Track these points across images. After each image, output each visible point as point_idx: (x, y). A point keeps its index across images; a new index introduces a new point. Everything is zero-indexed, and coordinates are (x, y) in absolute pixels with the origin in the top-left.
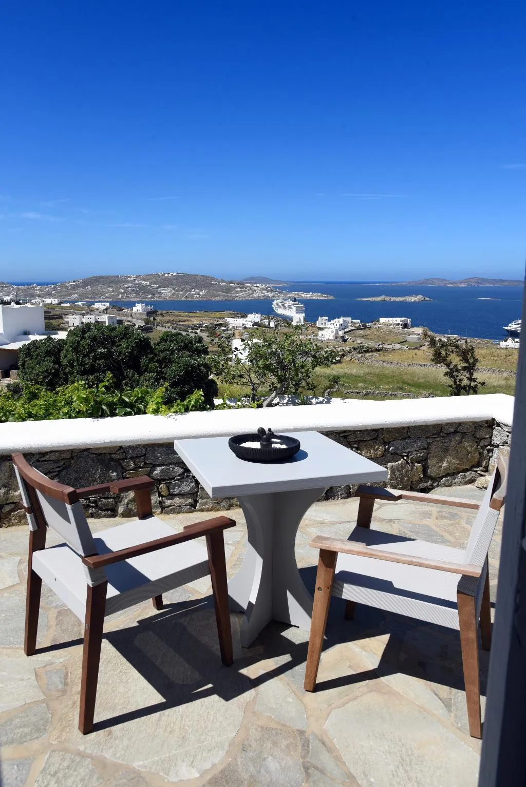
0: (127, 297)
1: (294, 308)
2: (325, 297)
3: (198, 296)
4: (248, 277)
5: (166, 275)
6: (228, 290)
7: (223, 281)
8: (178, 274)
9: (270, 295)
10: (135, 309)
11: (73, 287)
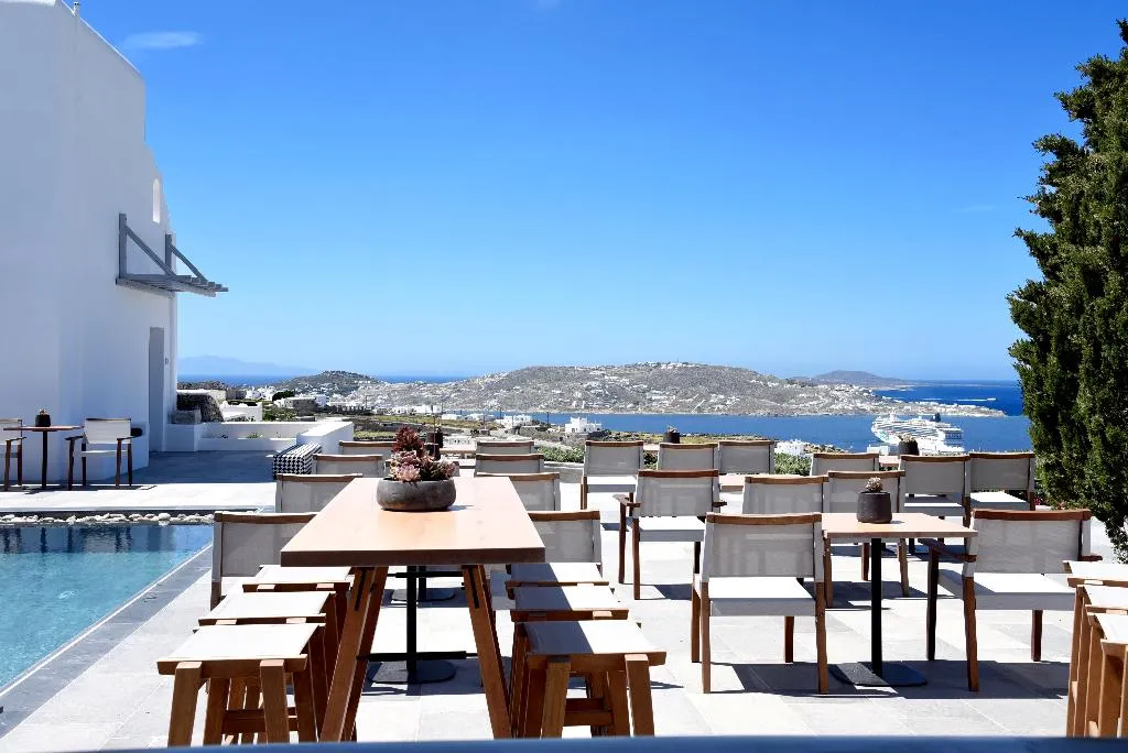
0: (586, 407)
1: (942, 436)
2: (985, 412)
3: (721, 407)
4: (828, 371)
5: (663, 367)
6: (781, 397)
7: (772, 379)
8: (687, 364)
9: (867, 406)
10: (568, 428)
11: (490, 387)
